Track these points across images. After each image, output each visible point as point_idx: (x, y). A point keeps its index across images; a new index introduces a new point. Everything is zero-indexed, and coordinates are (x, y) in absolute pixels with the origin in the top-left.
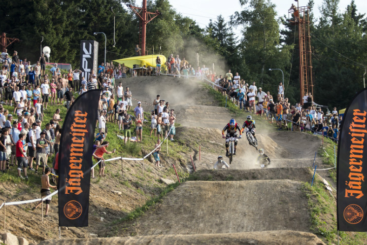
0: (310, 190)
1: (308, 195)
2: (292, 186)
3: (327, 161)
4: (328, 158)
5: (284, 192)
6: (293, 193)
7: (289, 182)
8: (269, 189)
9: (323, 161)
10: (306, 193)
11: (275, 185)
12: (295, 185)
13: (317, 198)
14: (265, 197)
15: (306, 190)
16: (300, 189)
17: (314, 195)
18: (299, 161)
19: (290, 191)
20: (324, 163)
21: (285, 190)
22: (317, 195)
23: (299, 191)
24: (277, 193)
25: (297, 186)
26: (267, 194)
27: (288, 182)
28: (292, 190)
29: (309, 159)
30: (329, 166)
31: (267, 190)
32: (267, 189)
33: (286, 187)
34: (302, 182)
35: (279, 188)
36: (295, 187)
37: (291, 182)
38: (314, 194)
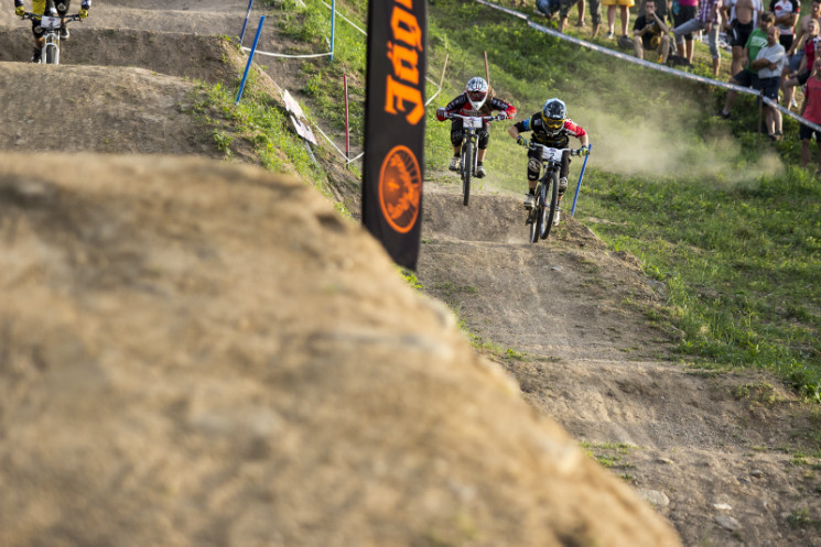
0: (233, 119)
1: (221, 135)
2: (155, 94)
3: (298, 28)
4: (303, 16)
5: (116, 120)
6: (159, 125)
7: (140, 79)
8: (55, 102)
9: (281, 26)
10: (213, 127)
11: (82, 88)
12: (166, 90)
13: (262, 152)
14: (36, 132)
15: (213, 114)
16: (189, 112)
17: (246, 140)
18: (178, 19)
19: (145, 116)
20: (283, 35)
21: (122, 108)
22: (261, 140)
23: (184, 119)
24: (88, 122)
25: (176, 97)
26: (45, 124)
27: (138, 76)
28: (152, 112)
29: (222, 15)
30: (307, 47)
31: (43, 104)
32: (46, 99)
33: (130, 97)
34: (197, 83)
35: (99, 99)
36: (165, 102)
37: (153, 79)
38: (248, 134)
